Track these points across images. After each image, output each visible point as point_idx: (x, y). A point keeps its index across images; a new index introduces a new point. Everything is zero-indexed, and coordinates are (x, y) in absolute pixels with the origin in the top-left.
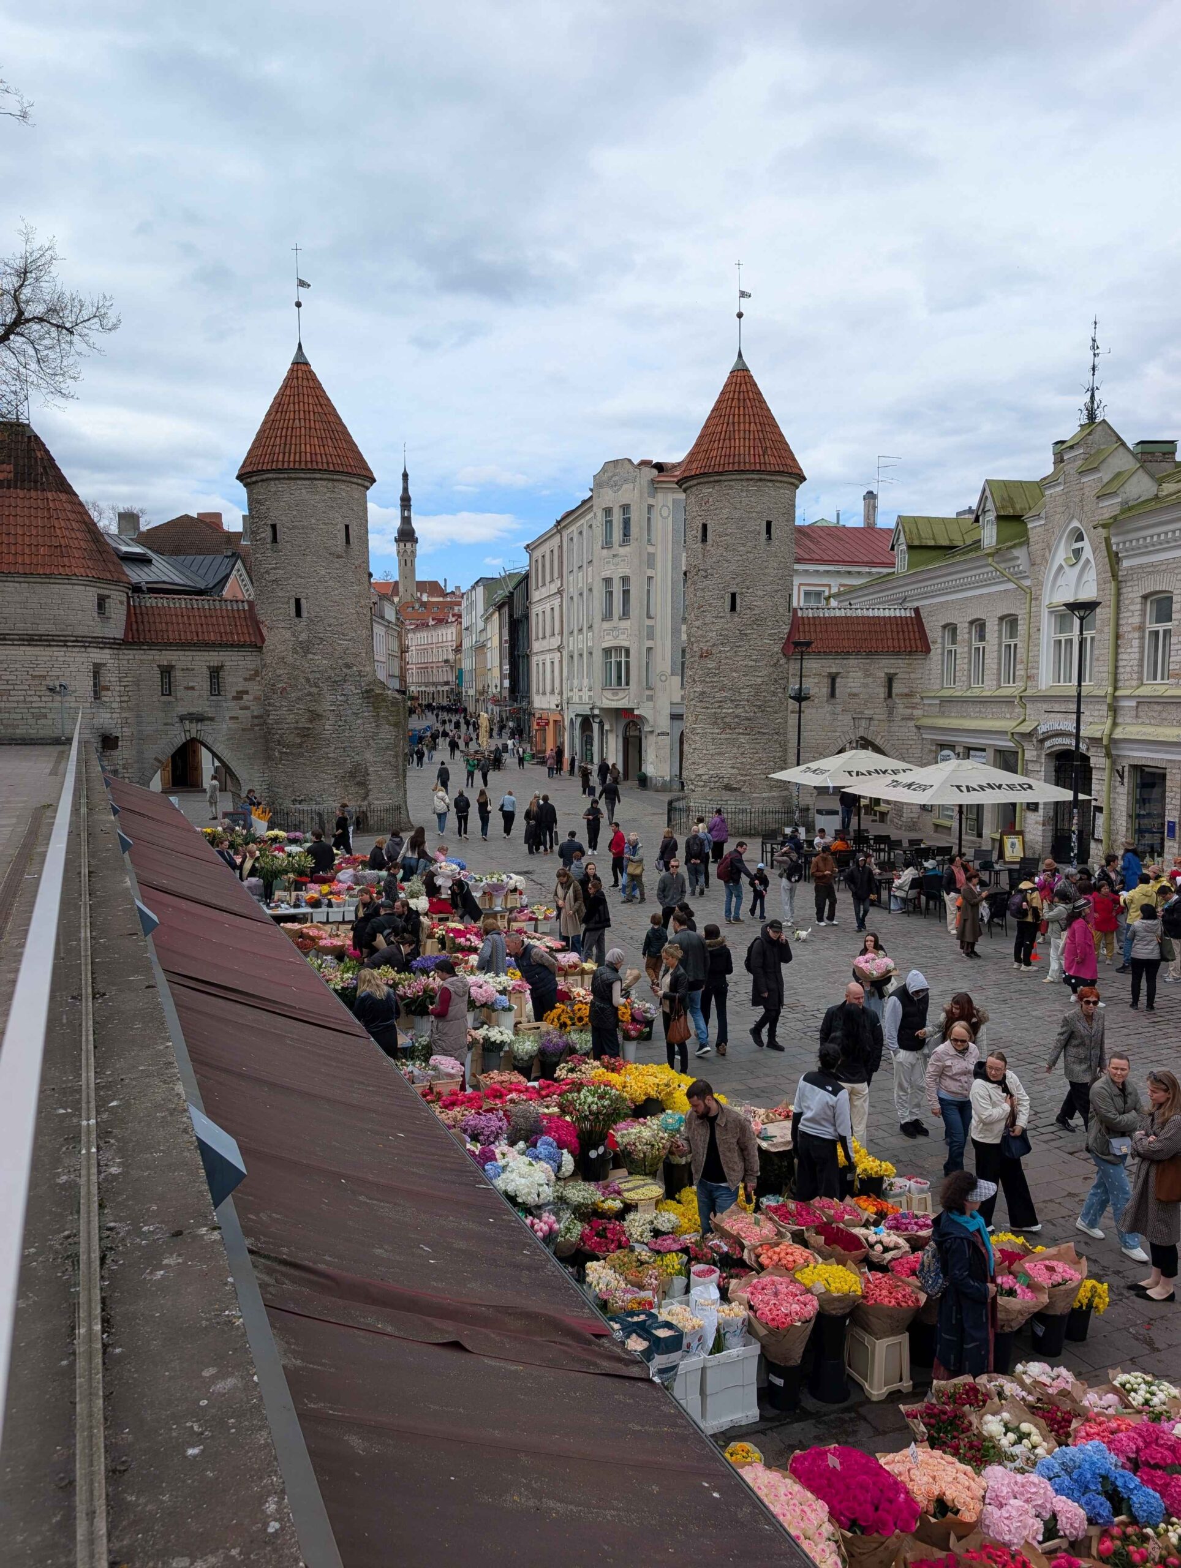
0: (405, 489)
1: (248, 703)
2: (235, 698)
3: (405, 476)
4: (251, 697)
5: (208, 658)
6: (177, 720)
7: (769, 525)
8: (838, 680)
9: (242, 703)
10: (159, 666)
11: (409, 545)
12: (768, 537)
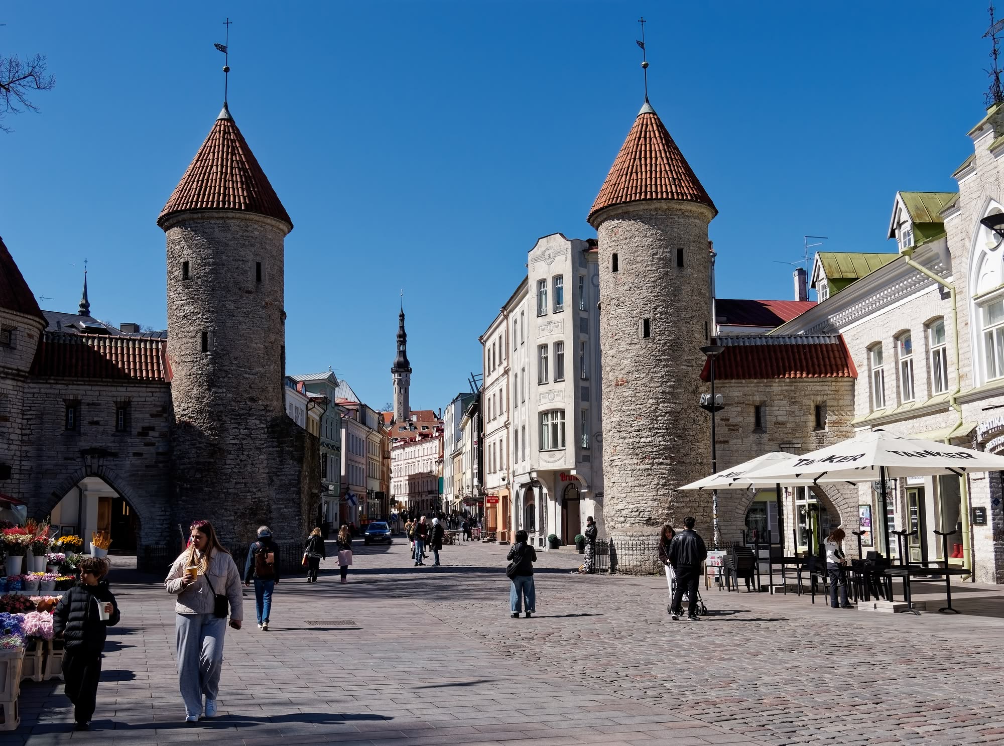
0: (402, 328)
1: (153, 439)
2: (139, 434)
3: (402, 316)
4: (156, 434)
5: (115, 394)
6: (79, 455)
7: (680, 253)
8: (762, 409)
9: (148, 439)
10: (64, 400)
11: (403, 374)
12: (680, 263)
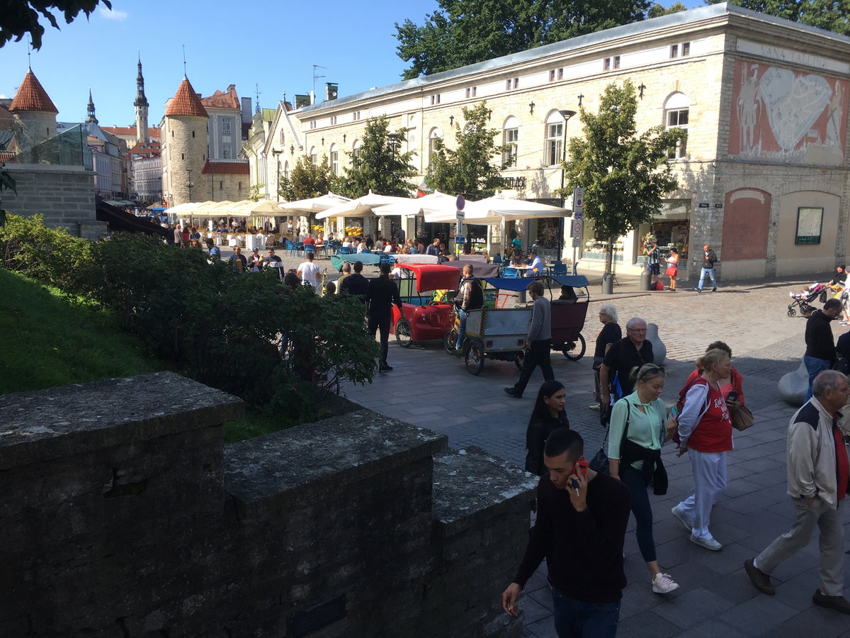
0: (140, 74)
3: (140, 65)
7: (194, 133)
8: (223, 182)
11: (143, 108)
12: (194, 136)
